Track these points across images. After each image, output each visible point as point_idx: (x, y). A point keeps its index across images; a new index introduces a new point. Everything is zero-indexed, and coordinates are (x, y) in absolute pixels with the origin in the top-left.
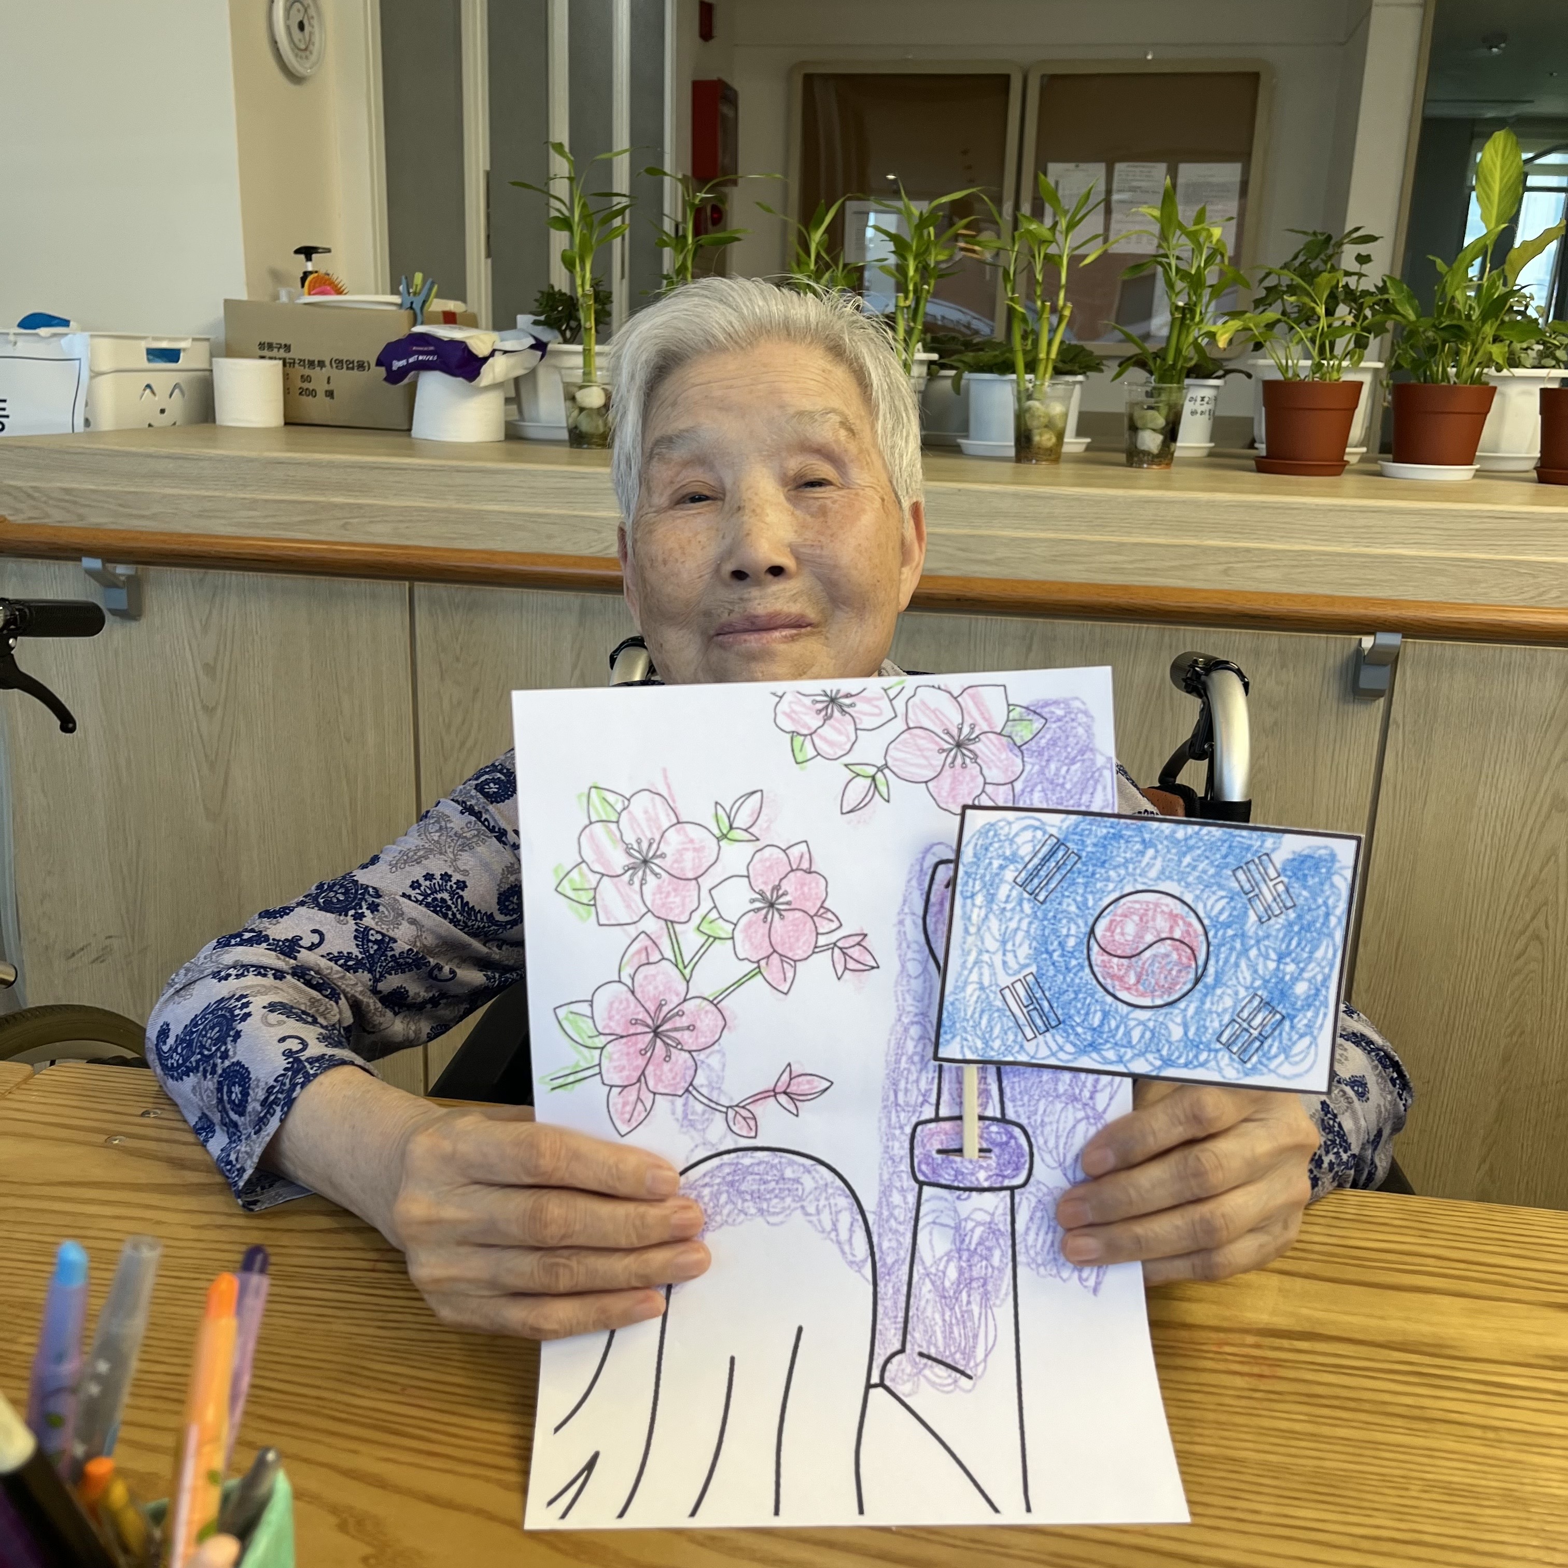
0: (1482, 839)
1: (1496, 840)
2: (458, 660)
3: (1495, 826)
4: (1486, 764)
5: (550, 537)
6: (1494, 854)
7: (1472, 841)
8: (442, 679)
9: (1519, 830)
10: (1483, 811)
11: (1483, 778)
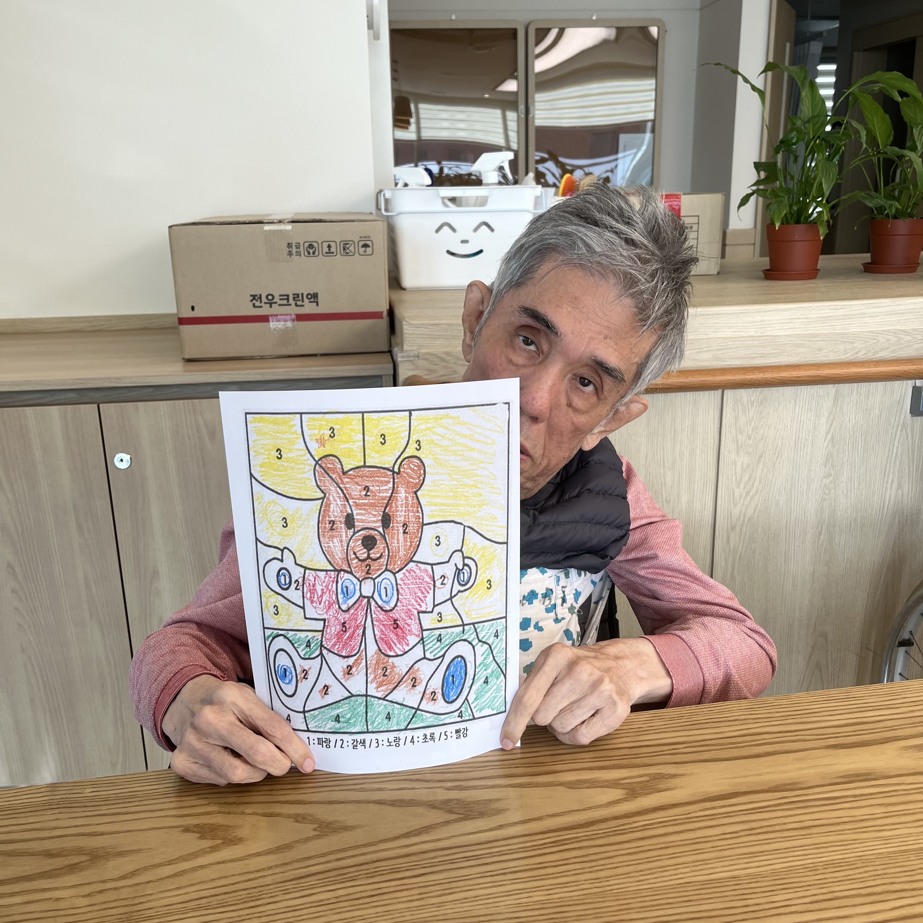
2: (750, 438)
5: (820, 349)
8: (738, 452)
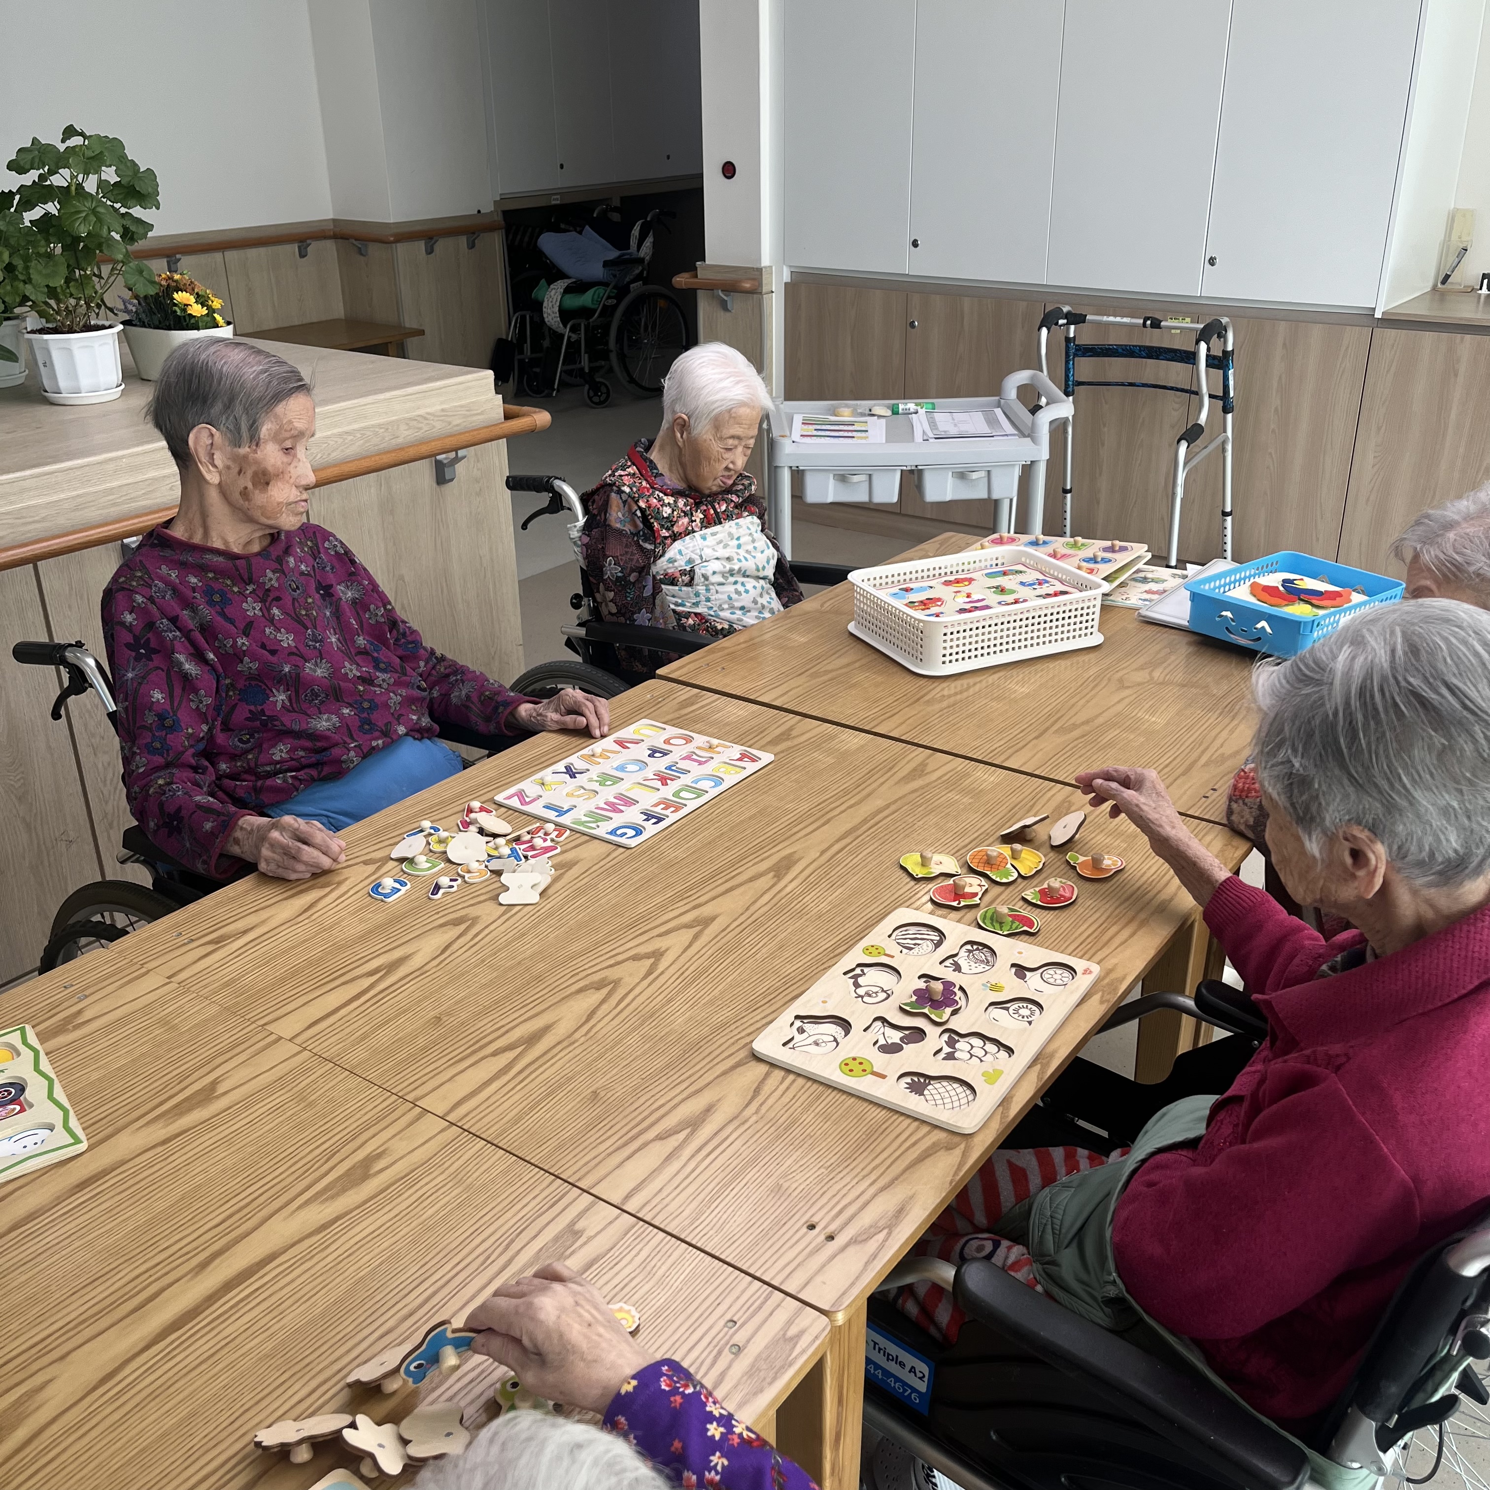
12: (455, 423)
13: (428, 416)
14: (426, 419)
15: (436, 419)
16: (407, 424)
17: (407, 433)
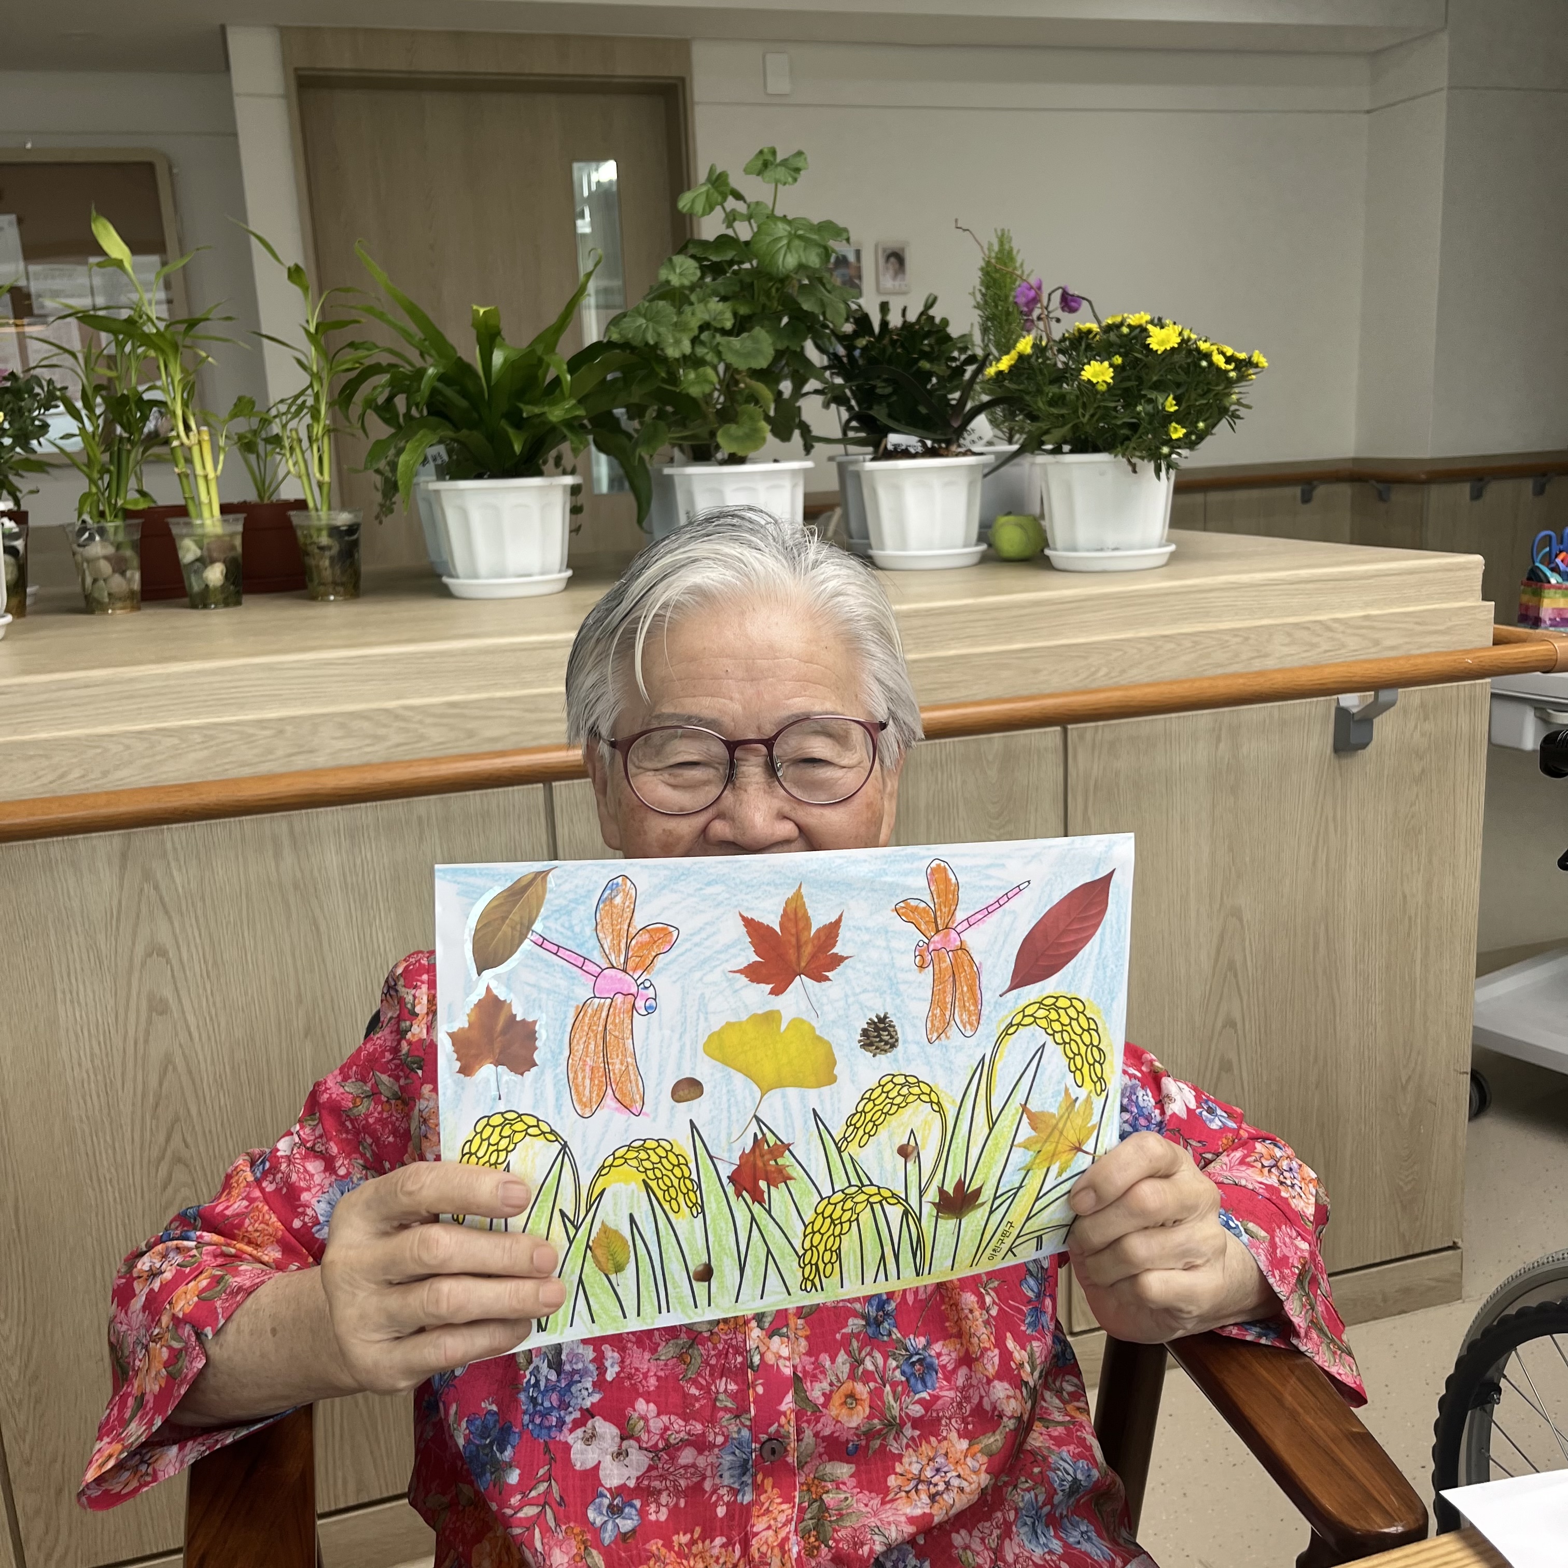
0: (80, 1065)
1: (97, 1062)
3: (91, 1048)
4: (57, 977)
6: (100, 1078)
7: (68, 1070)
9: (121, 1044)
10: (71, 1033)
11: (59, 995)
12: (1388, 643)
13: (1336, 625)
14: (1329, 629)
15: (1349, 631)
16: (1289, 635)
17: (1286, 650)
